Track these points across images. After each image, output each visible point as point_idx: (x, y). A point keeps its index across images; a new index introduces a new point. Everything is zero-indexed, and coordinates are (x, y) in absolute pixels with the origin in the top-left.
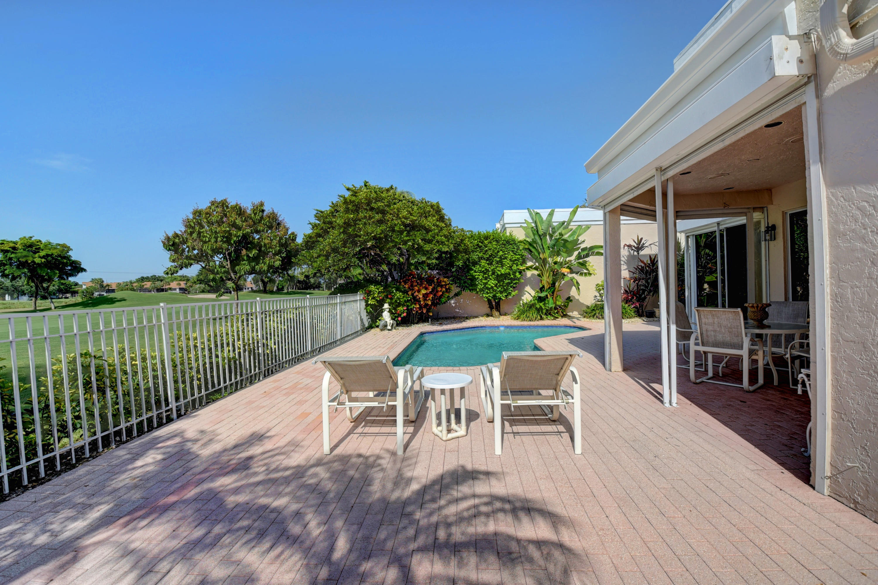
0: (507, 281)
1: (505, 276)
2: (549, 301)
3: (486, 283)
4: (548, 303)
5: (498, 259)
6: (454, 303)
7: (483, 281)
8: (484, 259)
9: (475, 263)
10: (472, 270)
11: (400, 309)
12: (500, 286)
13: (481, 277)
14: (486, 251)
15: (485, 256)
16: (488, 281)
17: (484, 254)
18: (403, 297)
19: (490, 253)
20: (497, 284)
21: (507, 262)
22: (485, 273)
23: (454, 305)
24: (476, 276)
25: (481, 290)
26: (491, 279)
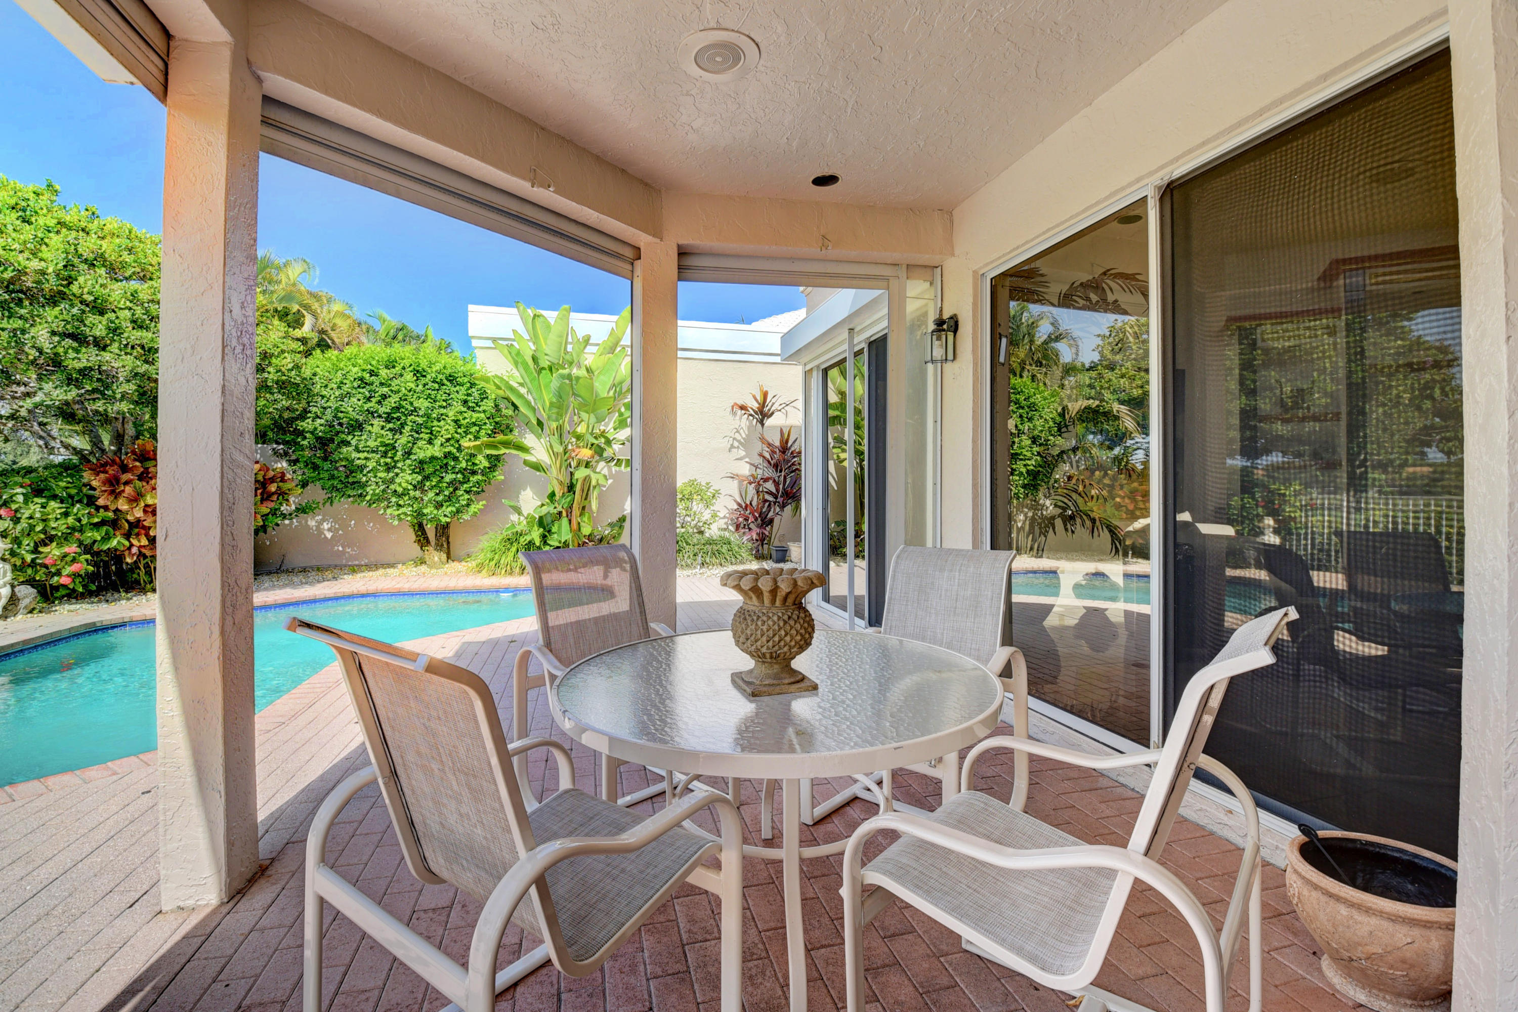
0: (449, 477)
1: (445, 463)
2: (560, 527)
3: (392, 481)
4: (559, 532)
5: (420, 420)
6: (329, 530)
7: (379, 475)
8: (380, 416)
9: (357, 426)
10: (348, 444)
11: (53, 551)
12: (432, 488)
13: (371, 465)
14: (384, 397)
15: (382, 410)
16: (397, 475)
17: (379, 402)
18: (66, 514)
19: (393, 401)
20: (421, 483)
21: (446, 429)
22: (385, 455)
23: (329, 535)
24: (358, 462)
25: (378, 499)
26: (402, 470)
